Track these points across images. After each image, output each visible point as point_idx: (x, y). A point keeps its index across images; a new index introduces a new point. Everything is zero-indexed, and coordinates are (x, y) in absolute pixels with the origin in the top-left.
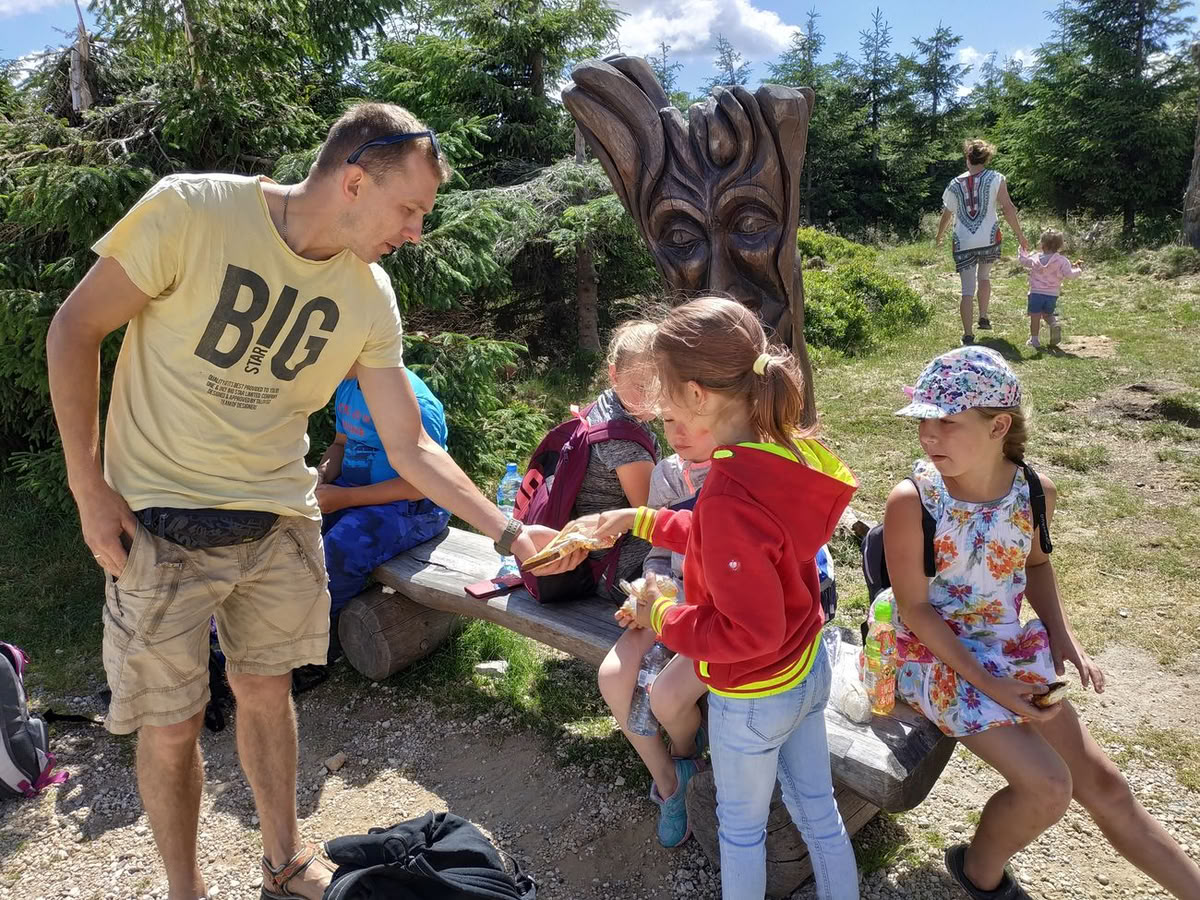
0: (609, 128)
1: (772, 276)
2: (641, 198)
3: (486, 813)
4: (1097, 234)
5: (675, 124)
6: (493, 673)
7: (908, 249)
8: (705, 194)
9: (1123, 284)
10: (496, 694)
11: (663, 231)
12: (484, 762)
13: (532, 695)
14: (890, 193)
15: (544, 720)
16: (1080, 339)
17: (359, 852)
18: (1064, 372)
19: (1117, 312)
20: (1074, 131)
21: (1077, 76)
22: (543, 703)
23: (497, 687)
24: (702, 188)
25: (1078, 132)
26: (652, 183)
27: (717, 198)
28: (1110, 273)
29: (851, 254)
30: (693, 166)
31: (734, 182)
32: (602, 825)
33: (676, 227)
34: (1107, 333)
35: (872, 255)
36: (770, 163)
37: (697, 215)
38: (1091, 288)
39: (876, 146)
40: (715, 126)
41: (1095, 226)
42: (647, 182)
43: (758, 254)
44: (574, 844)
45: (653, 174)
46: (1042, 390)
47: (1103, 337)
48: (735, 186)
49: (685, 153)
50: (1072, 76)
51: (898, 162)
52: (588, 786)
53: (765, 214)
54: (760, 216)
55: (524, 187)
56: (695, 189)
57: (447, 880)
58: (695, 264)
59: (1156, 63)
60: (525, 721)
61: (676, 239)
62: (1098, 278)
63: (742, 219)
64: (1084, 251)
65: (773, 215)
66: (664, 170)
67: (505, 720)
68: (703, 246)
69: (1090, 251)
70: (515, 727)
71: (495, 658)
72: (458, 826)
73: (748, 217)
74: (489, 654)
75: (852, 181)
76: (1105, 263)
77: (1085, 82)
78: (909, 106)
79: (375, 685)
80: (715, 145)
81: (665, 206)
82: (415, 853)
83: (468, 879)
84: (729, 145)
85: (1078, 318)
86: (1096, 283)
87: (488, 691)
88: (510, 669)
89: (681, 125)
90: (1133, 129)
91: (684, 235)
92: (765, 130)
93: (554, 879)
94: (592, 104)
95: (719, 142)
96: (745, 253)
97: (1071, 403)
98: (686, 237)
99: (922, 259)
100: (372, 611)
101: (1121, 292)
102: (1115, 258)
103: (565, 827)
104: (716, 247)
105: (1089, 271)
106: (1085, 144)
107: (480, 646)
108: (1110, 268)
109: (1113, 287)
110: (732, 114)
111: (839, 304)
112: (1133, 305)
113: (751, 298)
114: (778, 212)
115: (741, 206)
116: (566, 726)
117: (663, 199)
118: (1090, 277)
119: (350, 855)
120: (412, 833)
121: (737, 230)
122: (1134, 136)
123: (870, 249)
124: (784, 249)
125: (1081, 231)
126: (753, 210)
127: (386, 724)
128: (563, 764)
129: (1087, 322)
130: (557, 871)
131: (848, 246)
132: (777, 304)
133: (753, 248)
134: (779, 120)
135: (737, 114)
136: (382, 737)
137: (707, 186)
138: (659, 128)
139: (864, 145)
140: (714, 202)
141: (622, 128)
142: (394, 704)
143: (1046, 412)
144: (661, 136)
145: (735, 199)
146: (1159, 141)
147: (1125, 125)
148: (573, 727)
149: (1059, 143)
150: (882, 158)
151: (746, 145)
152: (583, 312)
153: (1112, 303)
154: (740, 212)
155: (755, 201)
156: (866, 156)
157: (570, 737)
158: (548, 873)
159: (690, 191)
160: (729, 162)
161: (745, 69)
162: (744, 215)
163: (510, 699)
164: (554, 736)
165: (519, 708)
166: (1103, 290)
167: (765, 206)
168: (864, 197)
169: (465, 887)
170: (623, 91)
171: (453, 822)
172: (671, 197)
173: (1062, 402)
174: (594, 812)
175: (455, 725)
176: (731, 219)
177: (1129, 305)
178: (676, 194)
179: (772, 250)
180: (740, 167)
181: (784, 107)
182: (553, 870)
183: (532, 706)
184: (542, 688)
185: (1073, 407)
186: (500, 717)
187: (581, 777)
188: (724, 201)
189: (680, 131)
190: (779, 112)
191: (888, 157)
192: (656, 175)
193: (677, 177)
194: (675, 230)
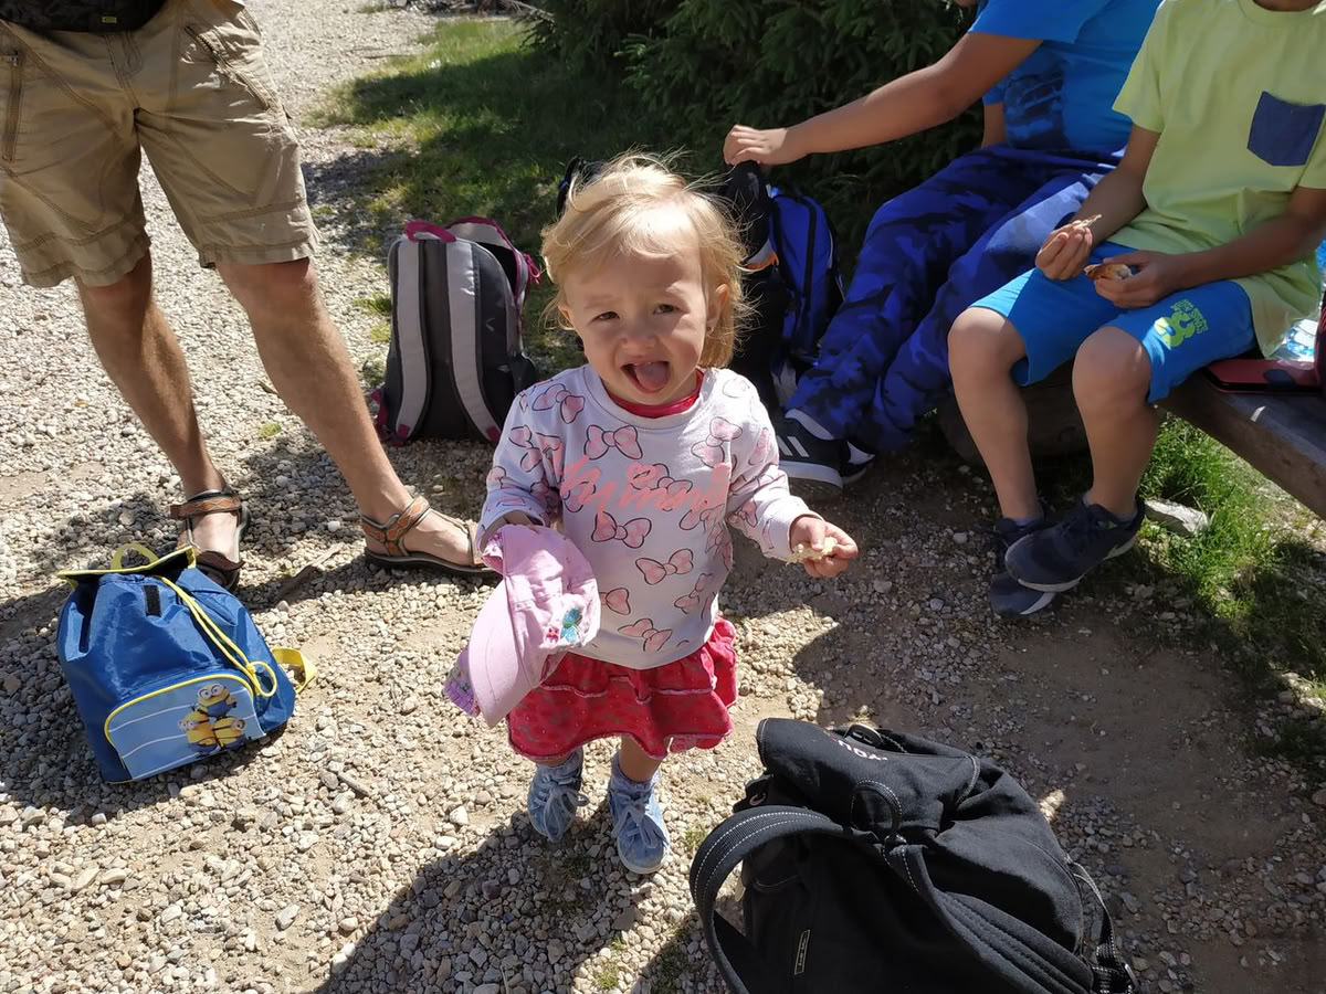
3: (1080, 767)
6: (1174, 526)
10: (1166, 563)
12: (1105, 672)
13: (1237, 589)
15: (1249, 649)
22: (1254, 615)
23: (1173, 552)
57: (957, 924)
60: (1206, 630)
67: (1170, 616)
70: (1186, 635)
71: (1187, 502)
72: (1018, 812)
74: (1175, 490)
82: (916, 835)
87: (1152, 552)
88: (1209, 532)
107: (1164, 471)
116: (1293, 679)
119: (794, 768)
127: (960, 538)
128: (1264, 749)
130: (1185, 959)
148: (1306, 688)
157: (1295, 703)
158: (1164, 955)
163: (1192, 585)
164: (1257, 688)
165: (1203, 607)
182: (1177, 955)
183: (1233, 613)
184: (1261, 588)
186: (1161, 606)
187: (1295, 793)
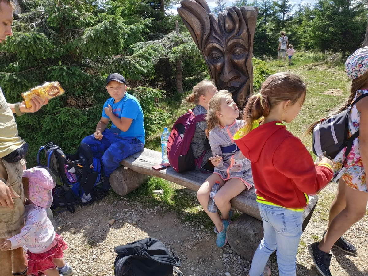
0: (193, 20)
1: (244, 68)
2: (202, 42)
3: (161, 237)
4: (334, 57)
5: (214, 19)
6: (159, 194)
7: (275, 62)
8: (223, 42)
9: (343, 73)
10: (160, 200)
11: (209, 54)
12: (158, 221)
13: (172, 200)
14: (270, 45)
15: (177, 208)
16: (331, 90)
17: (126, 251)
18: (328, 99)
19: (342, 81)
20: (328, 25)
21: (329, 7)
22: (175, 203)
23: (161, 198)
24: (222, 40)
25: (329, 26)
26: (206, 37)
27: (227, 43)
28: (339, 69)
29: (258, 64)
30: (219, 32)
31: (233, 38)
32: (198, 240)
33: (214, 52)
34: (340, 88)
35: (265, 64)
36: (245, 31)
37: (221, 48)
38: (333, 74)
39: (265, 30)
40: (227, 19)
41: (334, 55)
42: (205, 37)
43: (240, 61)
44: (190, 247)
45: (207, 35)
46: (321, 105)
47: (338, 89)
48: (233, 39)
49: (217, 28)
50: (328, 7)
51: (272, 35)
52: (192, 228)
53: (242, 48)
54: (241, 49)
55: (160, 41)
56: (220, 39)
57: (155, 259)
58: (219, 64)
59: (353, 4)
60: (170, 208)
61: (213, 56)
62: (335, 71)
64: (331, 62)
65: (245, 48)
66: (210, 33)
67: (164, 208)
68: (222, 58)
69: (332, 63)
70: (167, 210)
71: (159, 189)
72: (156, 242)
73: (237, 49)
74: (157, 188)
75: (258, 41)
76: (337, 66)
77: (331, 9)
78: (276, 17)
79: (122, 197)
80: (227, 25)
81: (210, 45)
82: (144, 251)
83: (160, 258)
84: (231, 25)
85: (330, 83)
86: (334, 73)
87: (158, 199)
88: (165, 192)
89: (215, 19)
90: (346, 25)
91: (216, 55)
92: (243, 21)
93: (184, 258)
94: (187, 12)
95: (228, 25)
96: (236, 61)
97: (331, 109)
98: (217, 55)
99: (280, 65)
100: (121, 175)
101: (342, 75)
102: (340, 65)
103: (186, 241)
104: (226, 58)
105: (332, 69)
106: (331, 29)
107: (154, 185)
108: (339, 68)
109: (340, 74)
111: (257, 79)
112: (346, 79)
113: (237, 75)
114: (247, 47)
115: (235, 45)
116: (184, 209)
117: (209, 43)
118: (333, 71)
119: (123, 251)
120: (142, 244)
121: (233, 53)
122: (346, 27)
123: (264, 62)
124: (248, 59)
125: (331, 56)
126: (239, 47)
127: (126, 210)
128: (184, 222)
129: (333, 85)
130: (185, 255)
131: (257, 61)
132: (245, 77)
133: (238, 59)
134: (248, 17)
135: (235, 15)
136: (126, 214)
137: (224, 39)
138: (209, 20)
139: (262, 29)
140: (226, 44)
141: (196, 20)
142: (128, 203)
143: (323, 112)
144: (209, 23)
146: (354, 29)
147: (344, 23)
148: (186, 210)
149: (323, 29)
150: (267, 34)
151: (237, 26)
152: (178, 81)
153: (340, 79)
154: (235, 47)
155: (240, 44)
156: (262, 33)
157: (185, 213)
158: (182, 256)
159: (219, 41)
160: (232, 31)
161: (224, 5)
162: (236, 48)
163: (165, 202)
164: (180, 213)
165: (168, 204)
166: (337, 75)
167: (243, 45)
168: (262, 46)
169: (160, 261)
170: (197, 8)
171: (154, 241)
172: (212, 43)
173: (328, 109)
174: (195, 236)
175: (148, 210)
176: (231, 50)
177: (345, 80)
178: (214, 41)
179: (244, 60)
180: (235, 32)
181: (250, 13)
182: (184, 255)
183: (173, 203)
184: (175, 198)
185: (332, 110)
186: (162, 207)
187: (190, 225)
188: (229, 44)
189: (215, 21)
190: (248, 15)
191: (269, 33)
193: (214, 36)
194: (213, 53)
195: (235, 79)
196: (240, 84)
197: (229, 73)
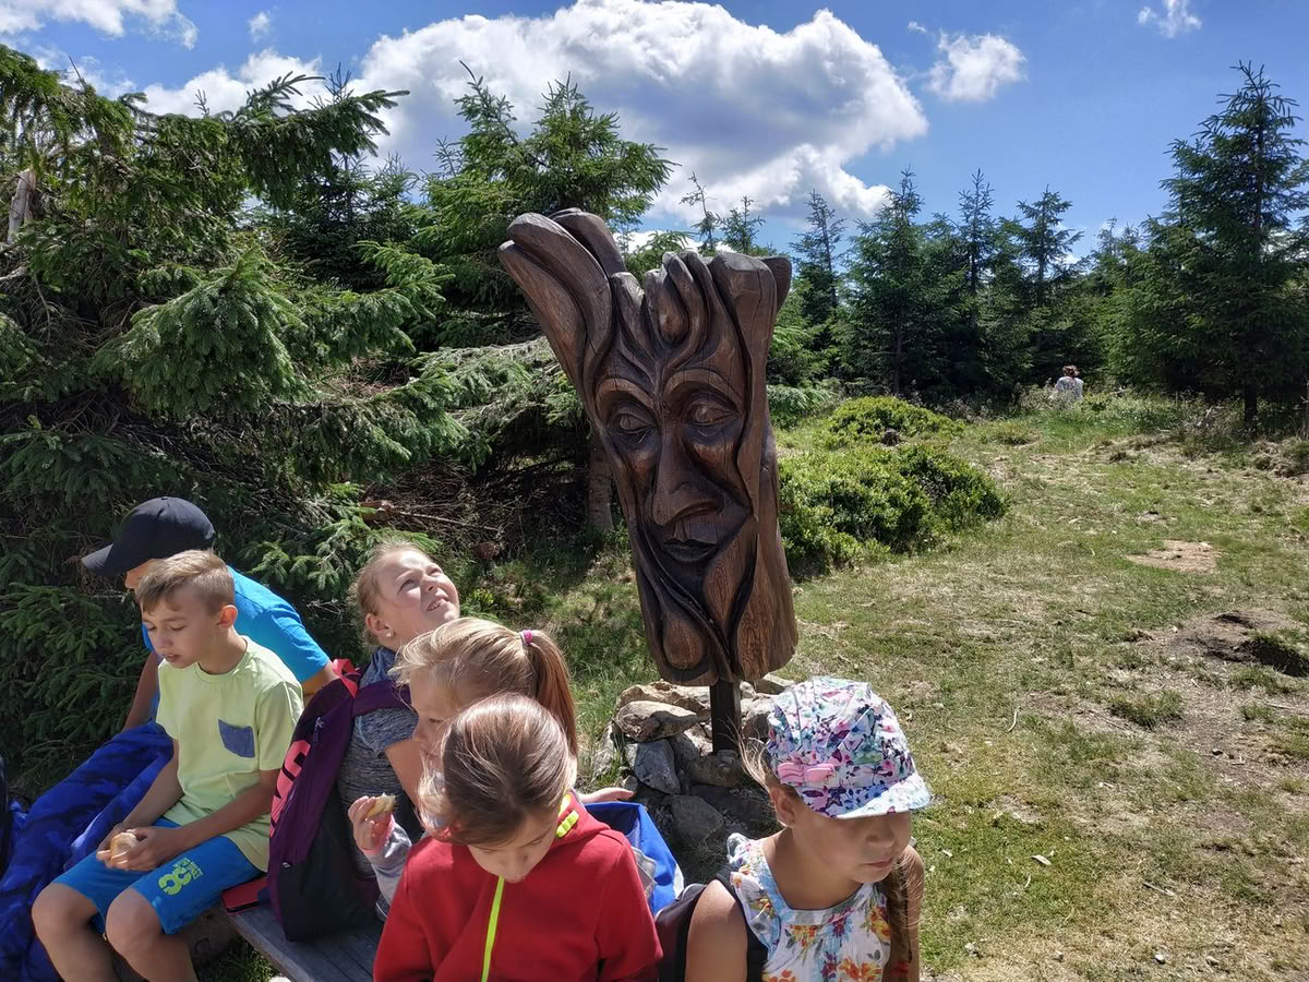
0: (547, 294)
1: (733, 477)
2: (587, 372)
4: (1211, 421)
5: (625, 292)
7: (1004, 425)
8: (654, 376)
9: (1238, 479)
11: (610, 415)
14: (990, 362)
16: (1177, 544)
18: (1145, 590)
19: (1227, 513)
20: (1185, 307)
21: (1189, 248)
24: (651, 369)
25: (1189, 308)
26: (595, 358)
27: (666, 381)
28: (1224, 466)
29: (934, 428)
30: (642, 341)
31: (682, 365)
33: (622, 411)
34: (1210, 540)
36: (725, 345)
37: (644, 399)
38: (1202, 483)
39: (974, 311)
40: (663, 297)
41: (1209, 411)
42: (590, 357)
43: (714, 449)
45: (597, 349)
46: (1113, 612)
47: (1205, 545)
48: (684, 369)
49: (634, 326)
50: (1182, 250)
51: (998, 330)
53: (724, 404)
54: (714, 404)
55: (524, 346)
56: (644, 369)
58: (642, 456)
59: (1277, 238)
61: (623, 424)
62: (1210, 471)
63: (696, 407)
64: (1196, 438)
65: (732, 405)
66: (609, 346)
68: (654, 433)
69: (1202, 439)
73: (701, 406)
76: (1220, 453)
77: (1196, 255)
78: (1011, 270)
80: (663, 319)
81: (608, 386)
84: (677, 321)
85: (1179, 519)
86: (1208, 476)
90: (1250, 307)
91: (632, 420)
92: (718, 305)
94: (528, 264)
95: (667, 317)
96: (699, 447)
97: (1146, 632)
98: (635, 423)
99: (1014, 438)
101: (1234, 489)
102: (1231, 448)
104: (667, 437)
105: (1202, 461)
106: (1196, 321)
108: (1225, 460)
109: (1225, 482)
110: (680, 285)
112: (1246, 507)
113: (711, 499)
114: (738, 401)
115: (692, 392)
117: (607, 378)
118: (1201, 468)
121: (690, 420)
122: (1252, 315)
124: (744, 444)
125: (1197, 414)
126: (707, 398)
129: (1189, 525)
131: (933, 418)
132: (741, 508)
133: (708, 441)
134: (735, 295)
135: (687, 287)
137: (657, 365)
138: (607, 296)
139: (960, 310)
140: (663, 385)
141: (562, 294)
143: (1115, 642)
144: (608, 306)
145: (684, 384)
146: (1283, 322)
147: (1242, 302)
149: (1168, 320)
150: (981, 324)
151: (697, 322)
152: (594, 484)
153: (1223, 502)
154: (692, 399)
155: (708, 387)
156: (963, 322)
159: (639, 371)
160: (679, 339)
161: (838, 226)
166: (1215, 485)
170: (564, 252)
172: (616, 376)
173: (1135, 630)
177: (1241, 506)
178: (621, 373)
179: (730, 446)
180: (689, 346)
181: (742, 280)
185: (1148, 638)
188: (672, 384)
189: (630, 299)
190: (735, 287)
191: (987, 323)
192: (600, 350)
193: (624, 354)
194: (620, 415)
195: (704, 513)
196: (722, 533)
197: (671, 492)
